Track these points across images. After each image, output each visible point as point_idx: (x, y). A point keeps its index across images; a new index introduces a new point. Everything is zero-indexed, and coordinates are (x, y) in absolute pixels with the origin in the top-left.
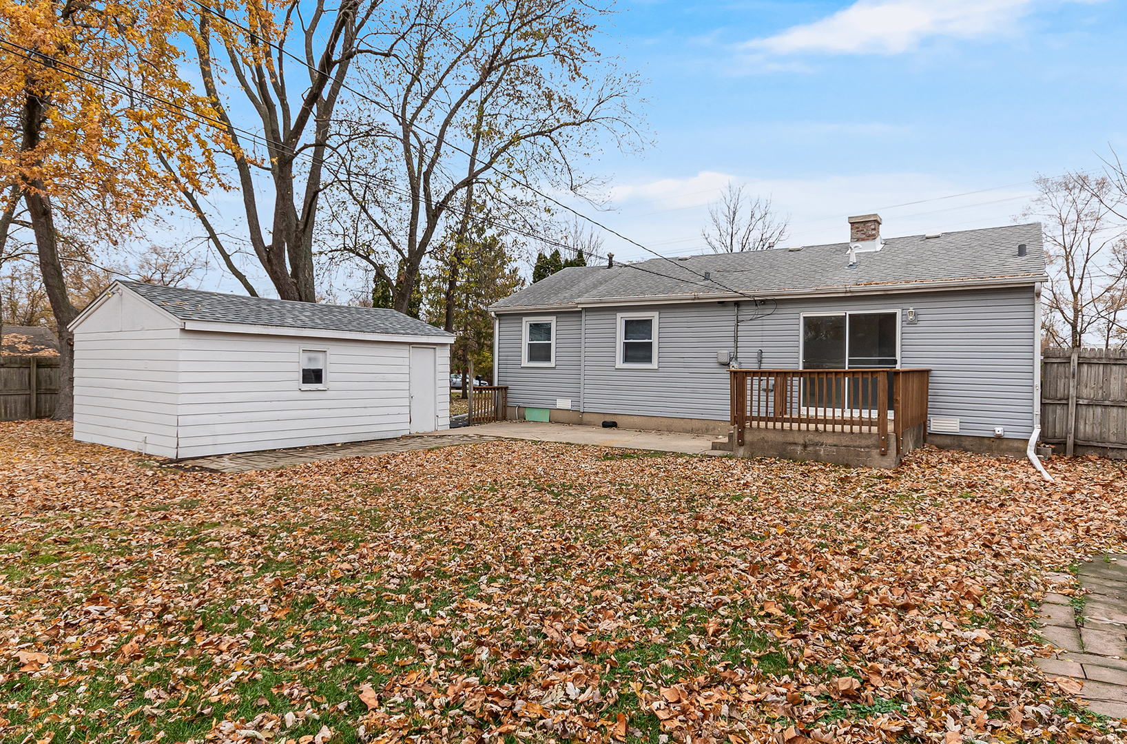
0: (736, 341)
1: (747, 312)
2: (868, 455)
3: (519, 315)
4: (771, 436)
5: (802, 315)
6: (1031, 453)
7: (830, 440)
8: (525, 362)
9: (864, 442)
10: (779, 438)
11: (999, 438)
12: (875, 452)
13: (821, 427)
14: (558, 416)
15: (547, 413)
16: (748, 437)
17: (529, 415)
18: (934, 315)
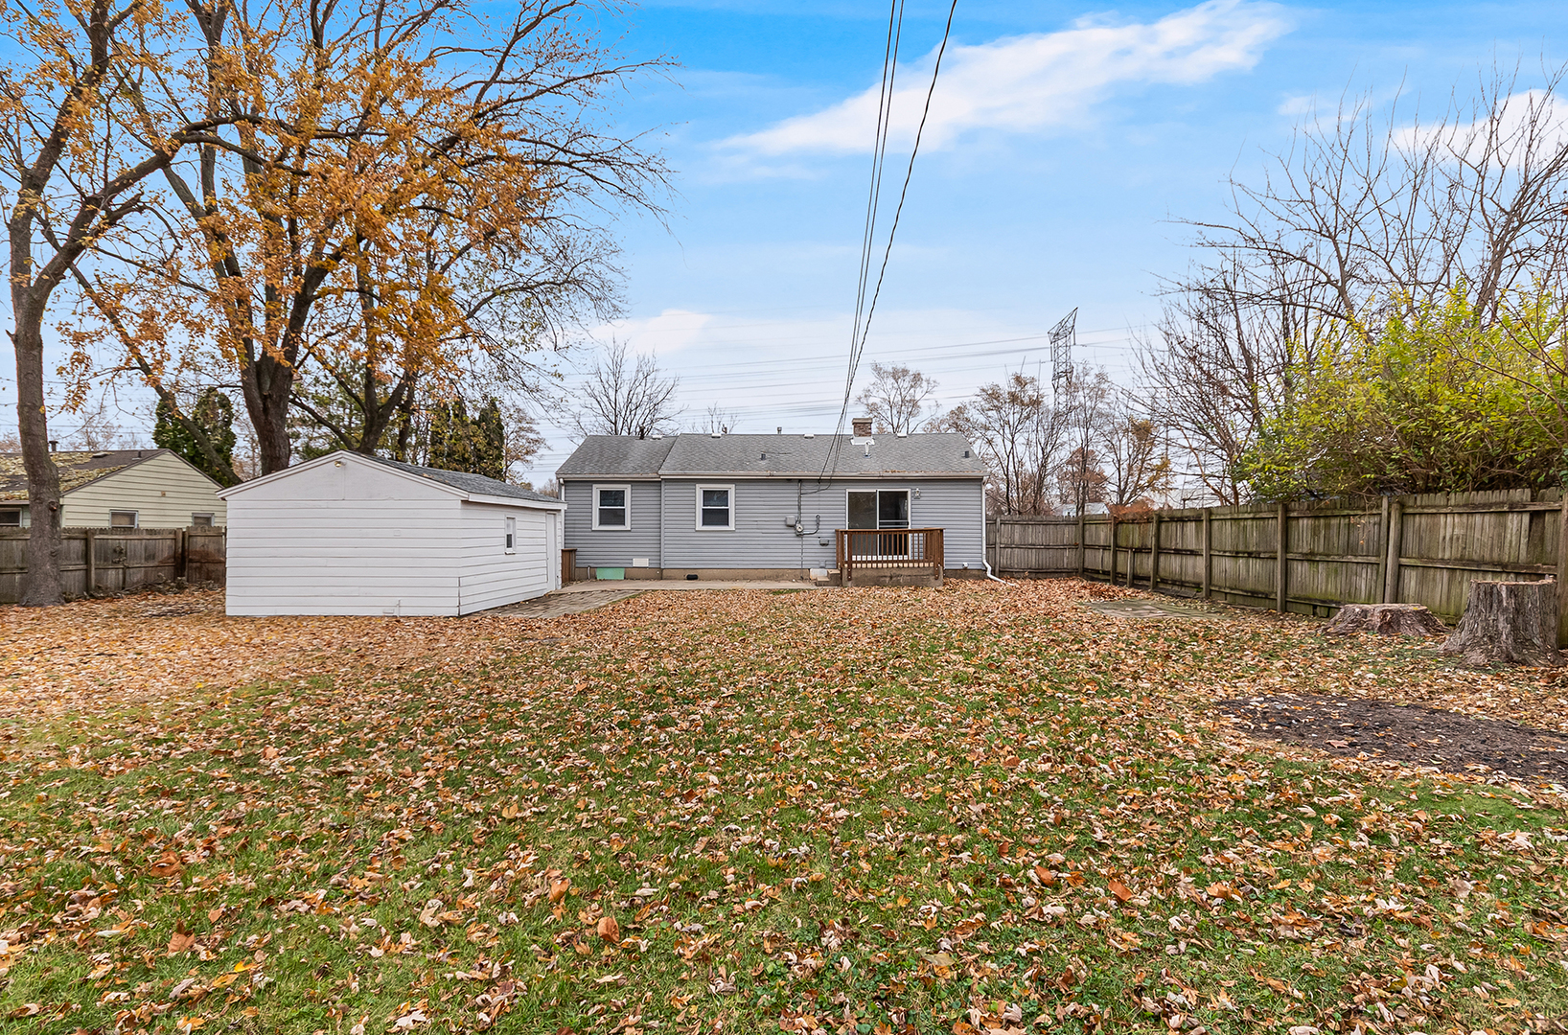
0: (800, 509)
1: (807, 488)
2: (928, 580)
3: (589, 483)
4: (869, 573)
5: (848, 490)
6: (989, 574)
7: (906, 573)
8: (596, 526)
9: (926, 573)
10: (875, 573)
11: (966, 569)
12: (932, 578)
13: (901, 565)
14: (634, 572)
15: (622, 571)
16: (854, 575)
17: (600, 574)
18: (930, 493)
